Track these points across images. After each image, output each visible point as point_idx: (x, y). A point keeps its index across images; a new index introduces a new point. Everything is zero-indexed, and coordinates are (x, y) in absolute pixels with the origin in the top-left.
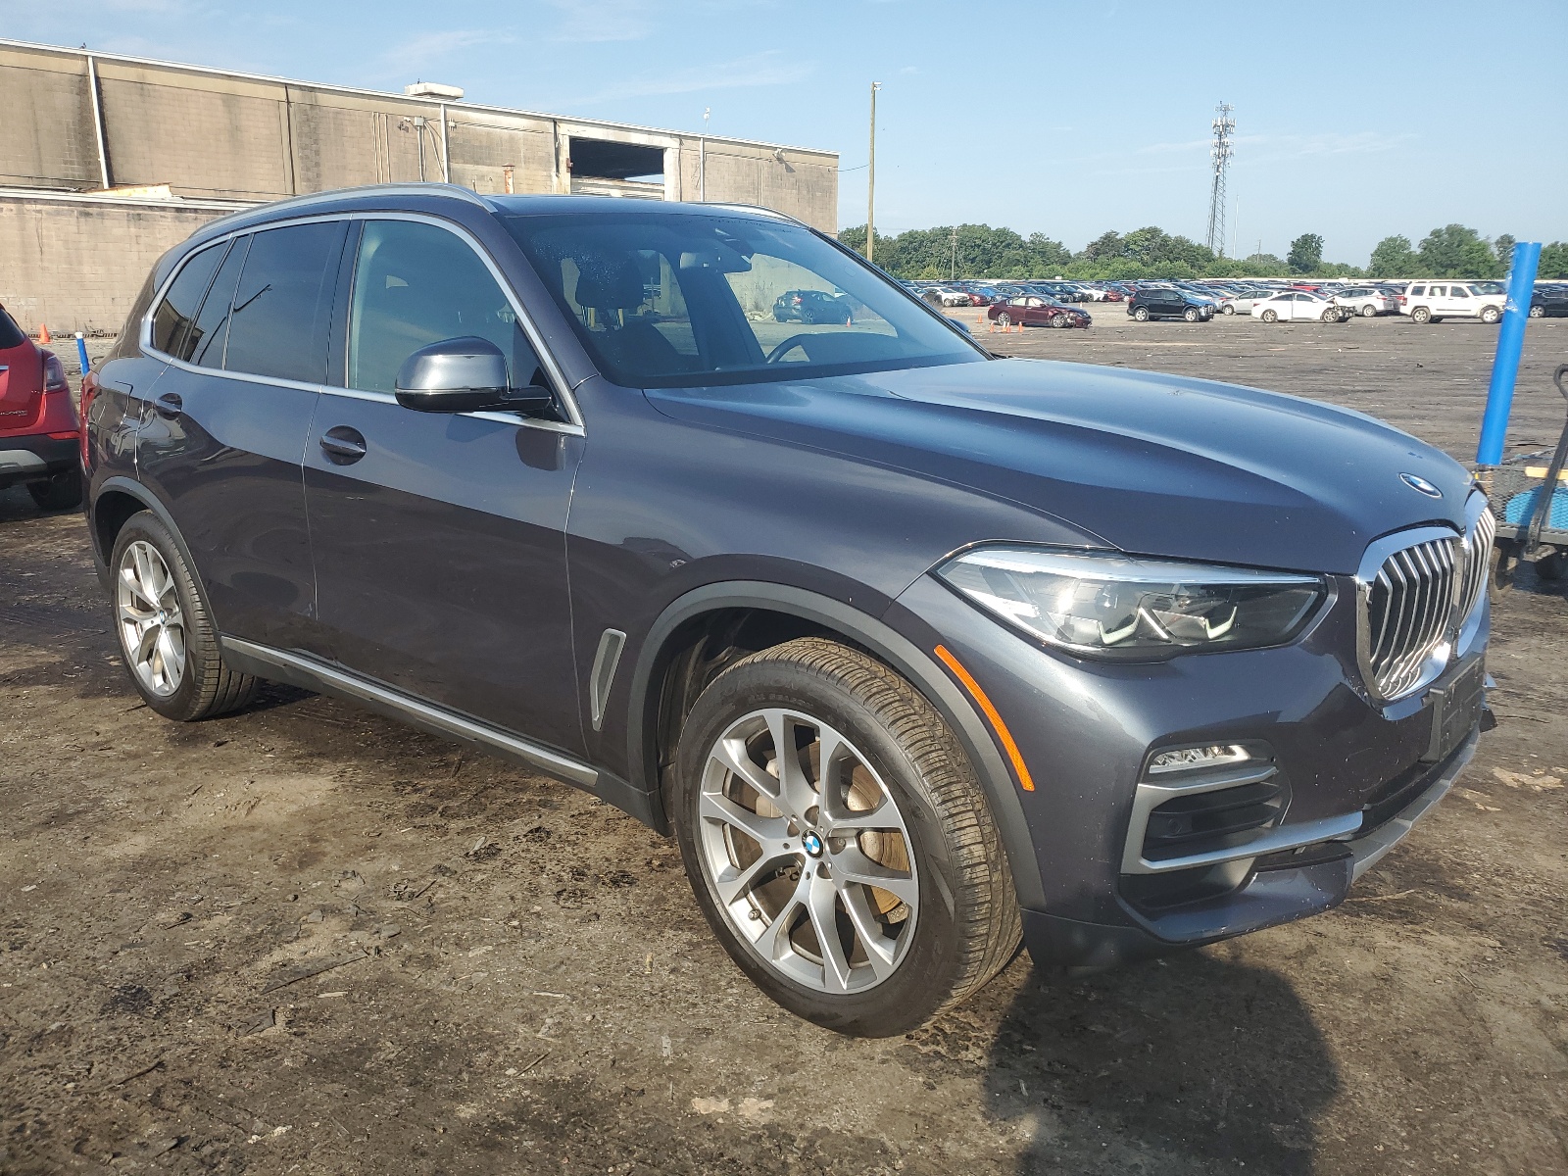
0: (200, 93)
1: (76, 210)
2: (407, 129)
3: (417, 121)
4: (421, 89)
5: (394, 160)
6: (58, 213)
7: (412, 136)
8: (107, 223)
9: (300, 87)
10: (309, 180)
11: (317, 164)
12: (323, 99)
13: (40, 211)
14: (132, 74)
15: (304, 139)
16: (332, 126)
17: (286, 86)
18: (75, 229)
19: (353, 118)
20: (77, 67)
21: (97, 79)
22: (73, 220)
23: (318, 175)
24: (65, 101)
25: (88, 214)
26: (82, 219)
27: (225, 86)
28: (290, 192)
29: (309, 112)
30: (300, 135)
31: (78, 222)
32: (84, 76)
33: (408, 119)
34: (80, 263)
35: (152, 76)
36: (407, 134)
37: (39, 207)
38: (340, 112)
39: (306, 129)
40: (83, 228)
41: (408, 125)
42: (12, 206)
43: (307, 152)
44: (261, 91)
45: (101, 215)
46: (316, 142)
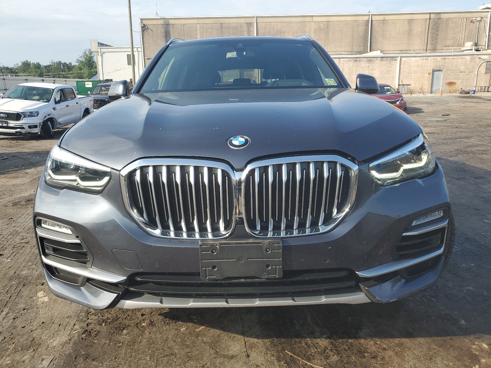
0: (401, 20)
1: (353, 60)
2: (474, 22)
3: (479, 19)
4: (484, 7)
5: (466, 34)
6: (349, 61)
7: (475, 24)
8: (361, 63)
9: (435, 13)
10: (433, 44)
11: (437, 39)
12: (443, 16)
13: (344, 61)
14: (381, 18)
15: (433, 30)
16: (444, 25)
17: (430, 13)
18: (352, 65)
19: (453, 21)
20: (366, 18)
21: (372, 21)
22: (352, 63)
23: (436, 42)
24: (362, 29)
25: (356, 61)
26: (355, 62)
27: (409, 17)
28: (425, 49)
29: (437, 21)
30: (432, 29)
31: (353, 63)
32: (368, 20)
33: (475, 19)
34: (352, 75)
35: (387, 18)
36: (474, 24)
37: (344, 59)
38: (448, 19)
39: (434, 27)
40: (355, 65)
41: (474, 21)
42: (338, 60)
43: (434, 35)
44: (421, 16)
45: (360, 61)
46: (438, 31)
